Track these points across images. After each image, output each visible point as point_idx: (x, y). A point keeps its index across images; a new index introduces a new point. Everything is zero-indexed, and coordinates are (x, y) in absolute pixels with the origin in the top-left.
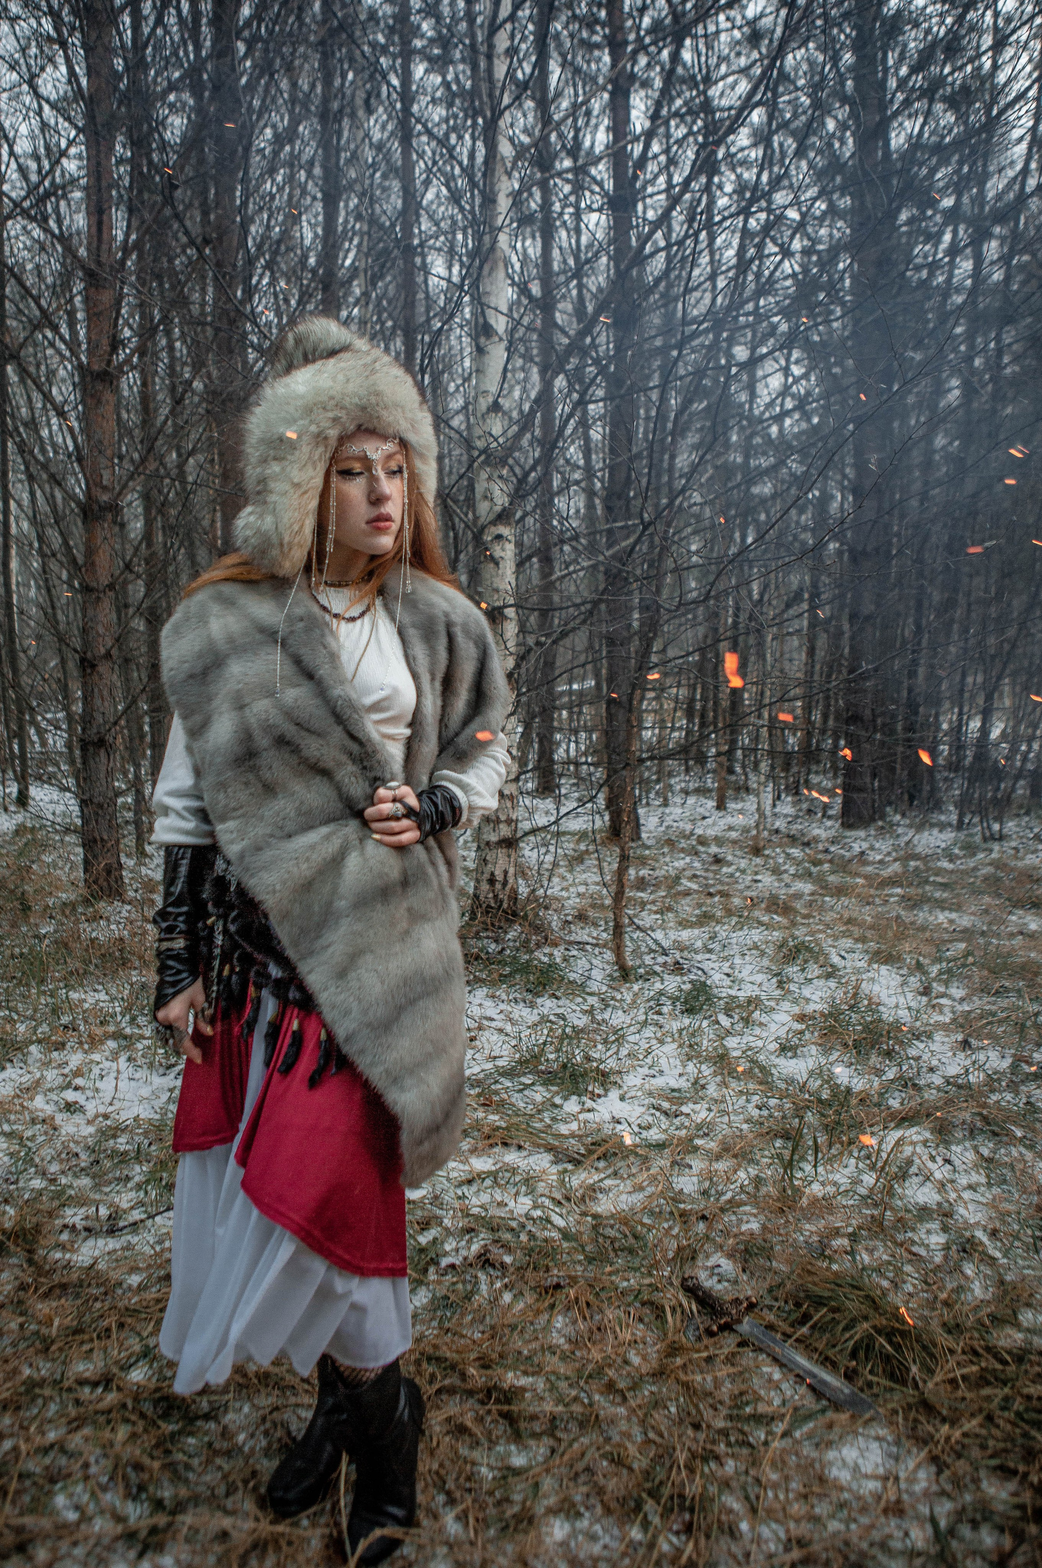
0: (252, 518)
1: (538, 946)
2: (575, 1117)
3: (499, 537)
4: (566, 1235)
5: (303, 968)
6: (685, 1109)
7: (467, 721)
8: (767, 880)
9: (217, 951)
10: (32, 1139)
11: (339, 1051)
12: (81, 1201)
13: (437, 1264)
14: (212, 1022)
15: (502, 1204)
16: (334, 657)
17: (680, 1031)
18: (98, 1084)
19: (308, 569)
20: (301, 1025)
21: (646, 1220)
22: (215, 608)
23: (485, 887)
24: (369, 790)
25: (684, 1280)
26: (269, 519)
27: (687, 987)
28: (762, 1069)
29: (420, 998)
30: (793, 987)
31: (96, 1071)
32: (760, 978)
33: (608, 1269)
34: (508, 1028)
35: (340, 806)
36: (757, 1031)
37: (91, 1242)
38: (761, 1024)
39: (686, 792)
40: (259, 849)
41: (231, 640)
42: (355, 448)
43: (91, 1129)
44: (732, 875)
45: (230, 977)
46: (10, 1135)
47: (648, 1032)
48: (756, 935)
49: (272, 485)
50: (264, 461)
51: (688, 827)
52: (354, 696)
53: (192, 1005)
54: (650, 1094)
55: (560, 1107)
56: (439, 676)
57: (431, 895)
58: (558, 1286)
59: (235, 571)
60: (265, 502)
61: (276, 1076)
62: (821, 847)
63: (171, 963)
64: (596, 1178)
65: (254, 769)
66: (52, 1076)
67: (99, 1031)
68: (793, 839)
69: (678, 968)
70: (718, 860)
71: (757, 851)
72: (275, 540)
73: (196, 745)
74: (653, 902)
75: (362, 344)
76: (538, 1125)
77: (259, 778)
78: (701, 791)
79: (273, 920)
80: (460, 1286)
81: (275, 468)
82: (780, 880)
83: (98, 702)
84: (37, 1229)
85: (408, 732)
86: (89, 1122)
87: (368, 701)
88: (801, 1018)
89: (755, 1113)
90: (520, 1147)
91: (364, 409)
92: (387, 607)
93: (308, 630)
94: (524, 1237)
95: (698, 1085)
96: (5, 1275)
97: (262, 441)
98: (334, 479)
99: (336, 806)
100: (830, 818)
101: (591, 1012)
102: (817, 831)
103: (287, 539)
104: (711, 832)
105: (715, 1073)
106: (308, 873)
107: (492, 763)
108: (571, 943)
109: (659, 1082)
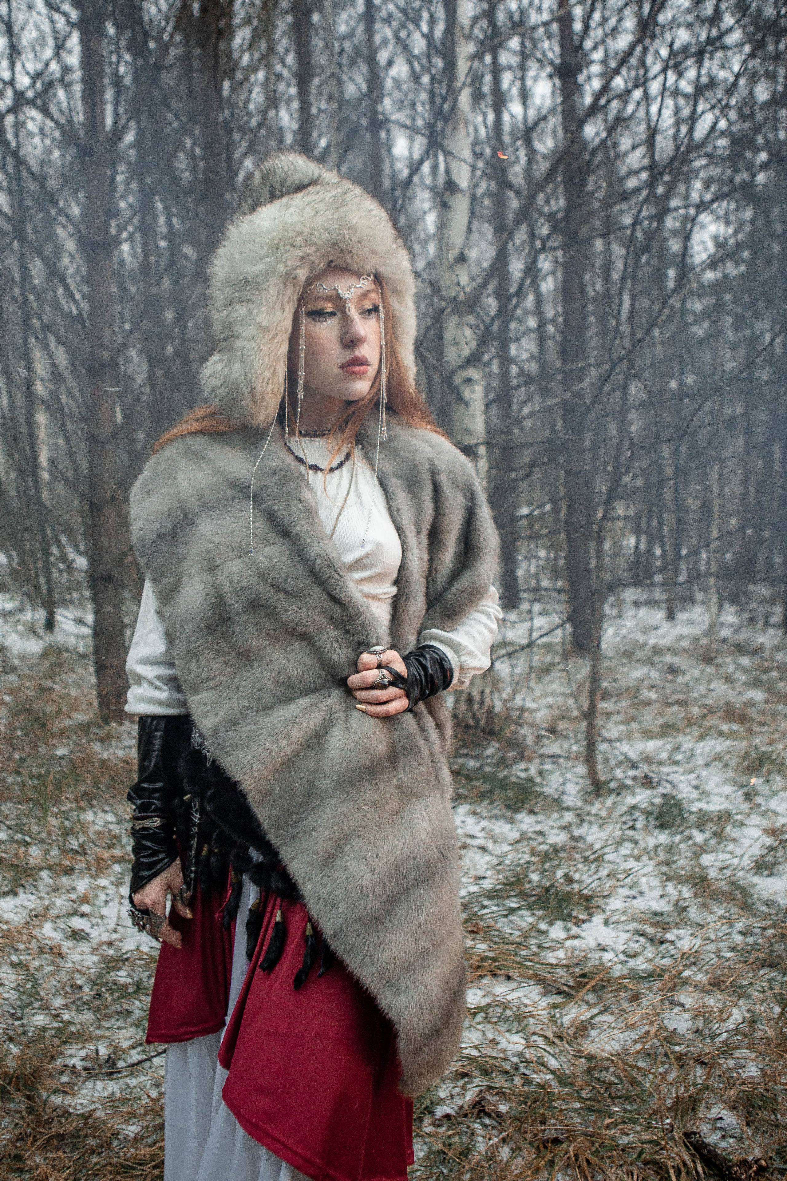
0: (219, 366)
1: (515, 761)
2: (561, 944)
3: (469, 380)
4: (562, 1079)
5: (286, 854)
6: (670, 936)
7: (455, 575)
8: (720, 688)
9: (195, 830)
10: (40, 968)
11: (327, 947)
12: (81, 1038)
13: (432, 1113)
14: (191, 904)
15: (494, 1042)
16: (310, 513)
17: (657, 847)
18: (104, 911)
19: (281, 419)
20: (283, 916)
21: (641, 1064)
22: (184, 463)
23: (463, 706)
24: (351, 655)
25: (687, 1135)
26: (237, 368)
27: (658, 801)
28: (742, 890)
29: (414, 887)
30: (759, 800)
31: (102, 897)
32: (727, 789)
33: (607, 1121)
34: (490, 845)
35: (322, 674)
36: (731, 847)
37: (90, 1085)
38: (734, 840)
39: (637, 604)
40: (235, 723)
41: (200, 497)
42: (327, 287)
43: (95, 959)
44: (686, 684)
45: (208, 857)
46: (17, 966)
47: (626, 848)
48: (718, 745)
49: (238, 329)
50: (229, 304)
51: (641, 638)
52: (334, 554)
53: (169, 887)
54: (634, 919)
55: (545, 933)
56: (425, 528)
57: (423, 769)
58: (556, 1141)
59: (205, 423)
60: (232, 349)
61: (258, 971)
62: (766, 654)
63: (147, 843)
64: (588, 1015)
65: (228, 635)
66: (60, 902)
67: (106, 855)
68: (741, 648)
69: (647, 782)
70: (673, 670)
71: (709, 660)
72: (245, 390)
73: (166, 610)
74: (618, 713)
75: (331, 176)
76: (524, 953)
77: (232, 646)
78: (651, 603)
79: (252, 800)
80: (456, 1139)
81: (241, 311)
82: (734, 689)
83: (104, 541)
84: (36, 1074)
85: (394, 590)
86: (94, 950)
87: (349, 558)
88: (772, 832)
89: (738, 939)
90: (509, 978)
91: (334, 244)
92: (367, 457)
93: (281, 484)
94: (518, 1081)
95: (680, 909)
96: (6, 1121)
97: (227, 284)
98: (304, 320)
99: (317, 674)
100: (773, 626)
101: (566, 828)
102: (761, 639)
103: (259, 388)
104: (664, 642)
105: (696, 895)
106: (288, 750)
107: (483, 618)
108: (543, 756)
109: (640, 904)
